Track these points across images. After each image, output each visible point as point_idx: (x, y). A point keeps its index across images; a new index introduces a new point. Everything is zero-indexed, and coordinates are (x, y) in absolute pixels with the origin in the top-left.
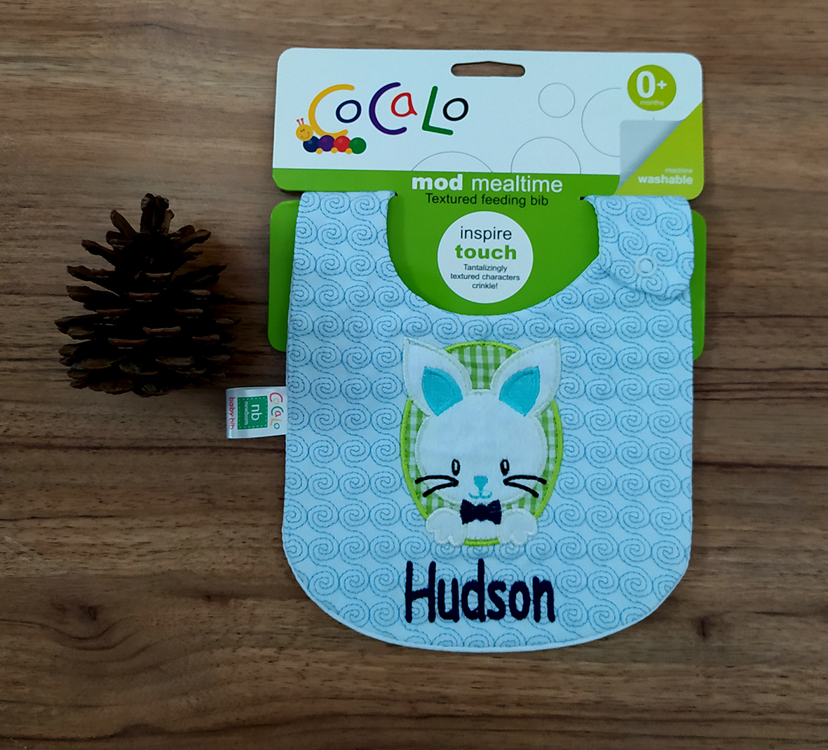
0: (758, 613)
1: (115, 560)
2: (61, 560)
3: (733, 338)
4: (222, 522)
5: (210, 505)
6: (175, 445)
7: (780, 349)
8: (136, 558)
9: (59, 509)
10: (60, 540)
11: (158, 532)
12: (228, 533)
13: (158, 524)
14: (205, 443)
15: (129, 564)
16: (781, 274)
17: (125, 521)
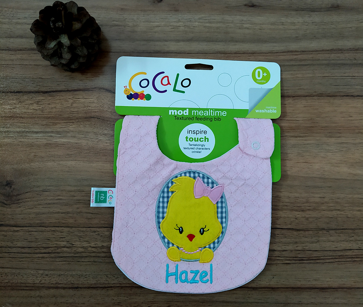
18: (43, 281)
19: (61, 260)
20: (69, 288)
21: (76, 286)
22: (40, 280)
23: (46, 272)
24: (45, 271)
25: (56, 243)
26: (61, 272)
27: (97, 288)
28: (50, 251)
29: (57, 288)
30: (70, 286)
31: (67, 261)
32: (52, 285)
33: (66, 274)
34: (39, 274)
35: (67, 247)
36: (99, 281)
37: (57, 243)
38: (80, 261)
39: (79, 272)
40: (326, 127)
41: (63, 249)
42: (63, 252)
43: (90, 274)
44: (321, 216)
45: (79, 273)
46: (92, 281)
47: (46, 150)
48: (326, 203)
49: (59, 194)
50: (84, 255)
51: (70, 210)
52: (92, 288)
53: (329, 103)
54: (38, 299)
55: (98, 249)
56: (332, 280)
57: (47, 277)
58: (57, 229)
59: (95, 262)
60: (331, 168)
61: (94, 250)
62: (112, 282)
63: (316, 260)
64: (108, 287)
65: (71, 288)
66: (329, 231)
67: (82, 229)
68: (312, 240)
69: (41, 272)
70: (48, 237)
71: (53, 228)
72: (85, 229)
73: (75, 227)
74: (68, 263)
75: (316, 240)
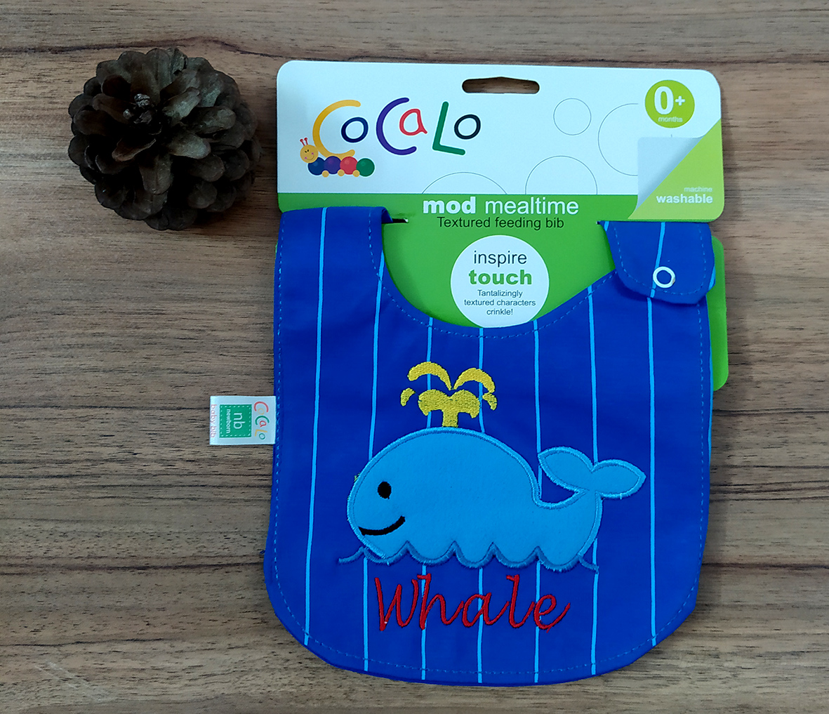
18: (54, 552)
19: (102, 495)
20: (124, 568)
21: (142, 562)
22: (45, 549)
23: (63, 528)
24: (59, 525)
25: (87, 449)
26: (101, 526)
27: (199, 566)
28: (73, 472)
29: (91, 568)
30: (128, 563)
31: (118, 497)
32: (78, 561)
33: (116, 530)
34: (45, 533)
35: (120, 461)
36: (205, 550)
37: (93, 449)
38: (155, 496)
39: (151, 526)
40: (809, 142)
41: (107, 465)
42: (107, 474)
43: (179, 533)
44: (794, 376)
45: (151, 528)
46: (186, 550)
47: (60, 204)
48: (808, 342)
49: (97, 321)
50: (165, 480)
51: (125, 363)
52: (185, 567)
53: (817, 80)
54: (41, 597)
55: (203, 465)
56: (820, 544)
57: (67, 539)
58: (91, 412)
59: (193, 499)
60: (821, 250)
61: (190, 467)
62: (240, 553)
63: (779, 490)
64: (229, 565)
65: (129, 568)
66: (816, 416)
67: (159, 413)
68: (769, 439)
69: (48, 526)
70: (68, 433)
71: (81, 410)
72: (166, 413)
73: (142, 408)
74: (121, 501)
75: (780, 440)
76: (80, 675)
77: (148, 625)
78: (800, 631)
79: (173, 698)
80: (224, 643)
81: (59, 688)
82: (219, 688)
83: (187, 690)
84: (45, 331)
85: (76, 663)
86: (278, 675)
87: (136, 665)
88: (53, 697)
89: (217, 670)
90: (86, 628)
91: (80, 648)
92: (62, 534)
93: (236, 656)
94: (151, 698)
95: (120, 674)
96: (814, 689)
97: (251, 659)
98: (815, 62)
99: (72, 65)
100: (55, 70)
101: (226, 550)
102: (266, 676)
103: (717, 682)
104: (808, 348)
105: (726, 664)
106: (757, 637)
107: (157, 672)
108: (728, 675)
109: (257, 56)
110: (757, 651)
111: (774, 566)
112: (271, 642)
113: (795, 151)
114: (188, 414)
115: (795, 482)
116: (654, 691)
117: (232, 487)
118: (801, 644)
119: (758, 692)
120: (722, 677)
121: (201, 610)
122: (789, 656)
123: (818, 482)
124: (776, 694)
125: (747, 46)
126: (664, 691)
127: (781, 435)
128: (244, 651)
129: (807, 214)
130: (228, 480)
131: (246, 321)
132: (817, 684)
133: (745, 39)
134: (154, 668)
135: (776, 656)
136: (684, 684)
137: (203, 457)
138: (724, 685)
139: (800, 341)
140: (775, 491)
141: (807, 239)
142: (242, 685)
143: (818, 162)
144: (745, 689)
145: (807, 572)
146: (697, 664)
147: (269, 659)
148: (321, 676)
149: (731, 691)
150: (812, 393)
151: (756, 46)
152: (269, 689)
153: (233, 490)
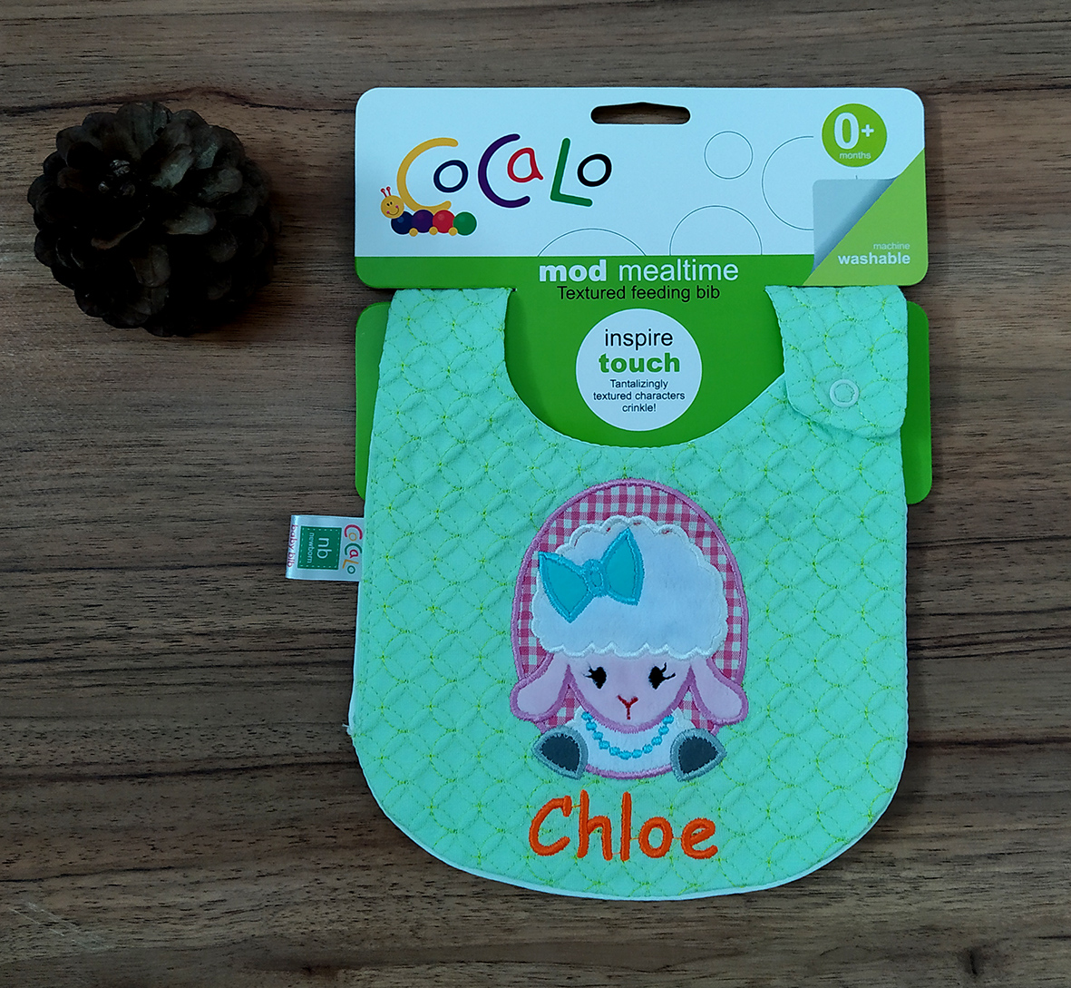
0: (1045, 938)
1: (178, 927)
2: (106, 931)
3: (991, 572)
4: (321, 866)
5: (302, 844)
6: (251, 765)
7: (1053, 583)
8: (207, 922)
9: (100, 861)
10: (103, 903)
11: (236, 886)
12: (330, 881)
13: (234, 874)
14: (291, 760)
15: (197, 931)
16: (1047, 482)
17: (189, 873)
76: (68, 917)
77: (154, 849)
78: (998, 827)
79: (189, 944)
80: (252, 869)
81: (41, 935)
82: (248, 928)
83: (206, 932)
84: (10, 474)
85: (62, 902)
86: (324, 909)
87: (140, 902)
88: (34, 948)
89: (245, 905)
90: (74, 856)
91: (66, 882)
92: (39, 735)
93: (269, 886)
94: (160, 944)
95: (119, 915)
96: (1018, 902)
97: (288, 889)
98: (988, 91)
99: (34, 130)
100: (13, 136)
101: (251, 749)
102: (308, 910)
103: (892, 898)
104: (994, 458)
105: (904, 874)
106: (943, 836)
107: (167, 910)
108: (907, 887)
109: (271, 109)
110: (942, 855)
111: (960, 743)
112: (314, 866)
113: (967, 206)
114: (197, 573)
115: (983, 634)
116: (811, 913)
117: (256, 666)
118: (999, 844)
119: (947, 908)
120: (899, 890)
121: (222, 827)
122: (984, 860)
123: (1013, 632)
124: (970, 910)
125: (900, 73)
126: (825, 911)
127: (964, 572)
128: (278, 879)
129: (984, 286)
130: (252, 657)
131: (267, 450)
132: (1023, 896)
133: (896, 65)
134: (163, 906)
135: (967, 861)
136: (850, 901)
137: (217, 629)
138: (902, 901)
139: (982, 450)
140: (959, 645)
141: (987, 318)
142: (277, 924)
143: (995, 219)
144: (929, 904)
145: (1005, 749)
146: (865, 875)
147: (311, 889)
148: (380, 909)
149: (913, 909)
150: (1001, 517)
151: (911, 73)
152: (313, 927)
153: (258, 670)
